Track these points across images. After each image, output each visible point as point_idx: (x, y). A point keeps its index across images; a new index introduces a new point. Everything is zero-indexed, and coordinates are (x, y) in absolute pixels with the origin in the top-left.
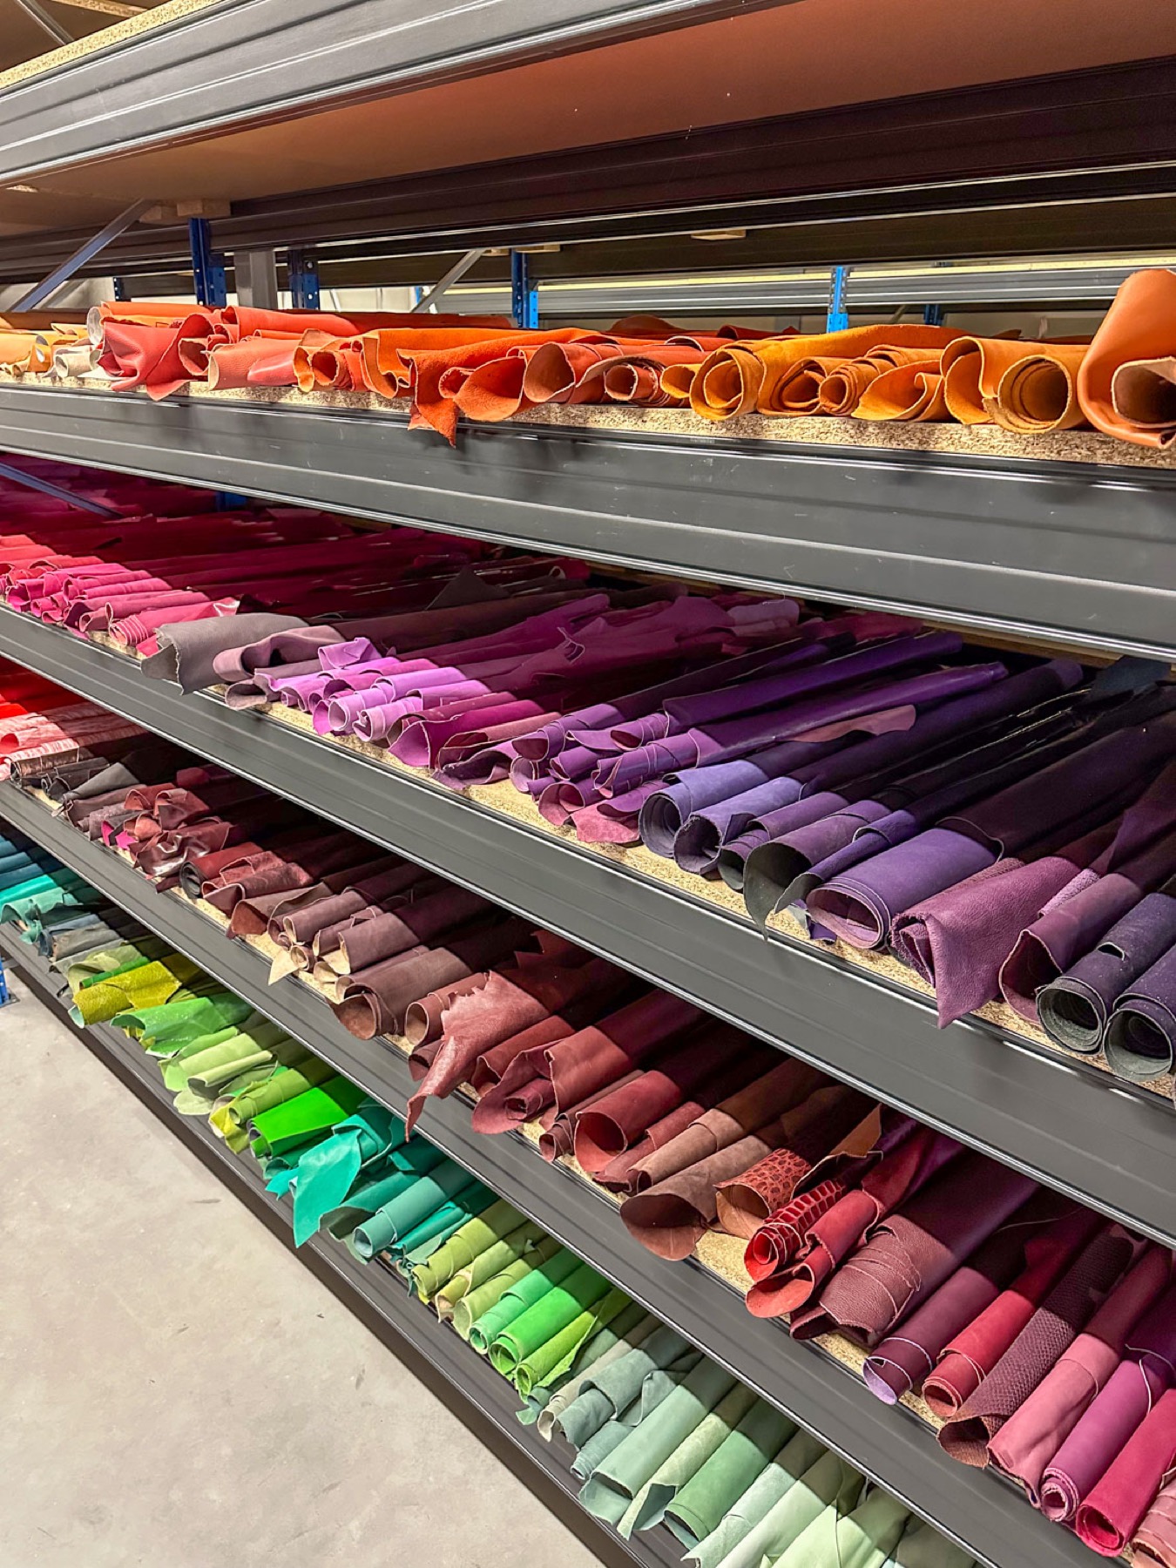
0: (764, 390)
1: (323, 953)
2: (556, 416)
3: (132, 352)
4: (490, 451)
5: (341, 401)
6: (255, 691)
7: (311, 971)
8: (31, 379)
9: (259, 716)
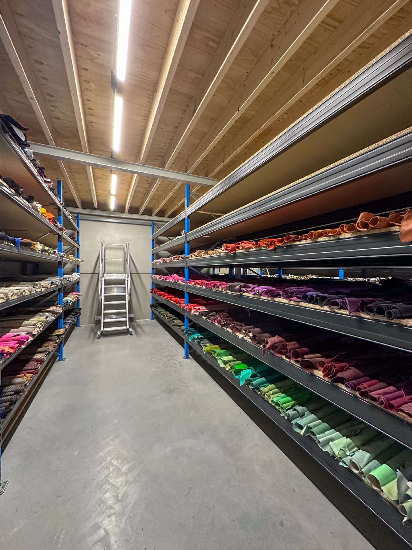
0: (317, 235)
1: (248, 333)
2: (288, 244)
3: (229, 247)
4: (279, 250)
5: (258, 249)
6: (241, 291)
7: (246, 337)
8: (212, 255)
9: (241, 295)
